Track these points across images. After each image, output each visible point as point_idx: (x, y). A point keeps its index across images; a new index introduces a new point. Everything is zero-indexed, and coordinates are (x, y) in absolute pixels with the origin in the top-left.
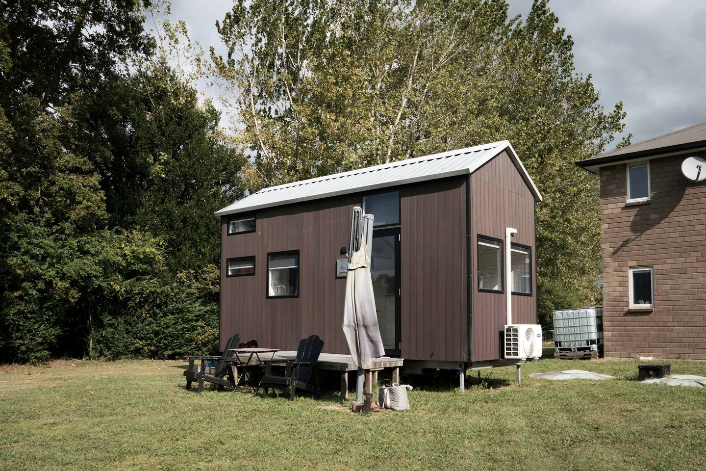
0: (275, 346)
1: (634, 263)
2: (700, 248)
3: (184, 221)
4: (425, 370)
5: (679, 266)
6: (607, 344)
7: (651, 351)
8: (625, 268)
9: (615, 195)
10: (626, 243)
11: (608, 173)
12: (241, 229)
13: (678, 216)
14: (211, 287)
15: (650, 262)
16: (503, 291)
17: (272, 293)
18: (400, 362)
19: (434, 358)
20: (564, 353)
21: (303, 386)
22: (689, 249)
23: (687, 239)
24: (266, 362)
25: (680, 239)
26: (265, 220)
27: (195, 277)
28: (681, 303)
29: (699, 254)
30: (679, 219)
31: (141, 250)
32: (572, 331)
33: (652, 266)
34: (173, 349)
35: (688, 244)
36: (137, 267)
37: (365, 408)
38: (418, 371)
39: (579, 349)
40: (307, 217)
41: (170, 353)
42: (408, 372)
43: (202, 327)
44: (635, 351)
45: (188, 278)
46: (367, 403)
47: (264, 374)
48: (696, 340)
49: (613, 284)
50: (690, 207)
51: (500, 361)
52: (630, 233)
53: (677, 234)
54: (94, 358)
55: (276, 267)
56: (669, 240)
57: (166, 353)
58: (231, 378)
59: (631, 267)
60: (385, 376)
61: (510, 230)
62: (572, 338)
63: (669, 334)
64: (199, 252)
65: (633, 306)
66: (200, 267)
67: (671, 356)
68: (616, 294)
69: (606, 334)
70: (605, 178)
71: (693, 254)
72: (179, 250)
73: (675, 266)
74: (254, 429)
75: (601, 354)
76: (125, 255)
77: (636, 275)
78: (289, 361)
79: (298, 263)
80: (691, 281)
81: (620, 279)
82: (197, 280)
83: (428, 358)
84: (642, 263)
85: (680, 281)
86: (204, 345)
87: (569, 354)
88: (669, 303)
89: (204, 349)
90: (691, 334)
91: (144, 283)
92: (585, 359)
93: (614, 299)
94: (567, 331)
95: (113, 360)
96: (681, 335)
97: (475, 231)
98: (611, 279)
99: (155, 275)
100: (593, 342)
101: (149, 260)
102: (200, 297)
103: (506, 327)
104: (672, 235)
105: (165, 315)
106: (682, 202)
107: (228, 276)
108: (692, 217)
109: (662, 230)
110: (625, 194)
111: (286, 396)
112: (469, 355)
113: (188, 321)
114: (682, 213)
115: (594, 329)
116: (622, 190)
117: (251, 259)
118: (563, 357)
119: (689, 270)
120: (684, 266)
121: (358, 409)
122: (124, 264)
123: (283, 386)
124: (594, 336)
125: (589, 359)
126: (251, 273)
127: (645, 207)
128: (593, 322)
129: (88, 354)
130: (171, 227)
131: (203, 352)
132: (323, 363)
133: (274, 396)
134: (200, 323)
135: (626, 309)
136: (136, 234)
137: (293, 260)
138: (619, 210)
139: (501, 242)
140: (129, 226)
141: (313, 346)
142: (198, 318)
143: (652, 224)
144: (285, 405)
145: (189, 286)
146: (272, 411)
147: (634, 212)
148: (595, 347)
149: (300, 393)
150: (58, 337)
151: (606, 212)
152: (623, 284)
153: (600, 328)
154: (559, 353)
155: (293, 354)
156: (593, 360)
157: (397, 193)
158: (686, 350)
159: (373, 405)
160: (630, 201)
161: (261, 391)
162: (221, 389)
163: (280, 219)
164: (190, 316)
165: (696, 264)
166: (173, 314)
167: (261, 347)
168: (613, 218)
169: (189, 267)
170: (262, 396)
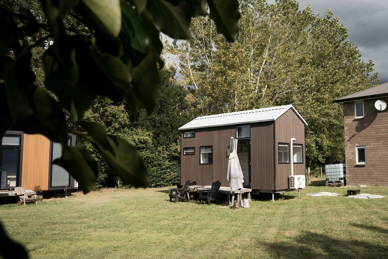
0: (203, 184)
1: (358, 145)
2: (384, 139)
3: (161, 123)
4: (260, 193)
5: (376, 146)
6: (347, 180)
7: (365, 183)
8: (354, 147)
9: (350, 115)
10: (353, 136)
11: (347, 105)
12: (189, 136)
13: (375, 125)
14: (174, 154)
15: (364, 144)
16: (290, 163)
17: (202, 162)
18: (250, 190)
19: (263, 189)
20: (330, 184)
21: (213, 200)
22: (379, 139)
23: (379, 134)
24: (200, 191)
25: (376, 135)
26: (199, 133)
27: (166, 149)
28: (377, 162)
29: (383, 141)
30: (375, 126)
31: (142, 137)
32: (333, 174)
33: (365, 146)
34: (156, 183)
35: (379, 137)
36: (141, 145)
37: (234, 207)
38: (258, 194)
39: (336, 182)
40: (215, 133)
41: (154, 185)
42: (254, 194)
43: (169, 172)
44: (359, 183)
45: (163, 150)
46: (234, 205)
47: (199, 195)
48: (383, 178)
49: (350, 154)
50: (379, 121)
51: (288, 190)
52: (355, 132)
53: (375, 132)
54: (120, 188)
55: (203, 151)
56: (372, 135)
57: (153, 185)
58: (187, 197)
59: (357, 146)
60: (245, 195)
61: (292, 139)
62: (333, 177)
63: (372, 176)
64: (167, 137)
65: (358, 163)
66: (168, 145)
67: (373, 185)
68: (351, 158)
69: (347, 175)
70: (345, 107)
71: (381, 141)
72: (159, 137)
73: (374, 146)
74: (197, 213)
75: (345, 184)
76: (135, 140)
77: (359, 150)
78: (208, 190)
79: (212, 151)
80: (380, 153)
81: (352, 151)
82: (167, 150)
83: (260, 189)
84: (361, 145)
85: (376, 153)
86: (170, 180)
87: (332, 184)
88: (372, 162)
89: (170, 182)
90: (381, 176)
91: (143, 152)
92: (338, 186)
93: (350, 160)
94: (331, 174)
95: (129, 188)
96: (377, 176)
97: (277, 141)
98: (349, 151)
99: (148, 149)
100: (342, 179)
101: (145, 142)
102: (168, 158)
103: (290, 176)
104: (373, 133)
105: (152, 167)
106: (376, 119)
107: (184, 155)
108: (381, 125)
109: (369, 131)
110: (354, 115)
111: (207, 203)
112: (275, 188)
113: (163, 169)
114: (376, 123)
115: (342, 173)
116: (353, 113)
117: (194, 148)
118: (329, 185)
119: (380, 148)
120: (378, 146)
121: (232, 207)
122: (135, 145)
123: (206, 200)
124: (342, 176)
125: (340, 186)
126: (193, 154)
127: (362, 120)
128: (342, 170)
129: (117, 185)
130: (154, 126)
131: (169, 184)
132: (221, 191)
133: (203, 203)
134: (168, 170)
135: (355, 165)
136: (139, 130)
137: (210, 149)
138: (352, 121)
139: (289, 144)
140: (136, 126)
141: (217, 184)
142: (167, 168)
143: (364, 128)
144: (207, 206)
145: (163, 154)
146: (202, 209)
147: (357, 122)
148: (342, 181)
149: (212, 202)
150: (105, 178)
151: (346, 122)
152: (354, 154)
153: (345, 172)
154: (328, 184)
155: (210, 187)
156: (342, 187)
157: (249, 126)
158: (379, 182)
159: (237, 206)
160: (356, 118)
161: (198, 202)
162: (183, 201)
163: (205, 133)
164: (163, 167)
165: (382, 146)
166: (156, 166)
167: (198, 185)
168: (349, 125)
169: (163, 145)
170: (199, 204)
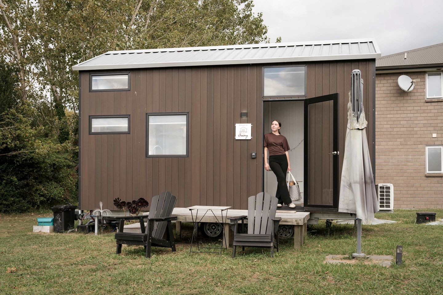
2: (403, 136)
22: (396, 136)
35: (395, 133)
53: (389, 126)
71: (398, 140)
73: (386, 147)
80: (397, 157)
85: (389, 157)
107: (91, 134)
119: (396, 150)
126: (125, 131)
